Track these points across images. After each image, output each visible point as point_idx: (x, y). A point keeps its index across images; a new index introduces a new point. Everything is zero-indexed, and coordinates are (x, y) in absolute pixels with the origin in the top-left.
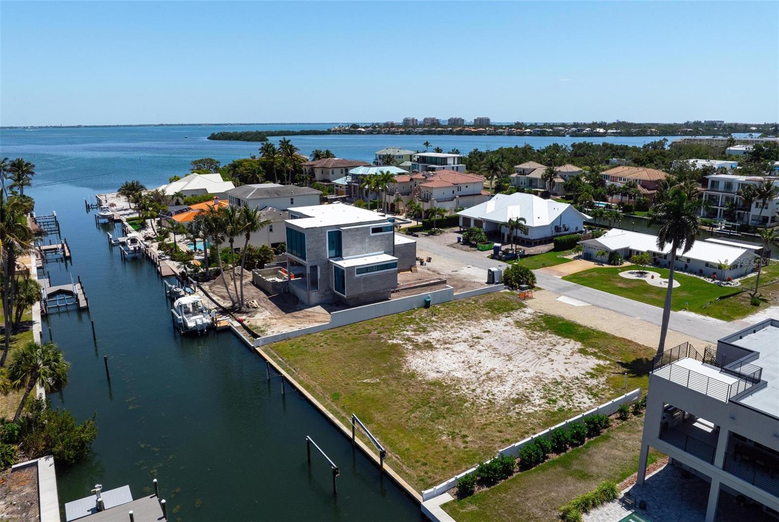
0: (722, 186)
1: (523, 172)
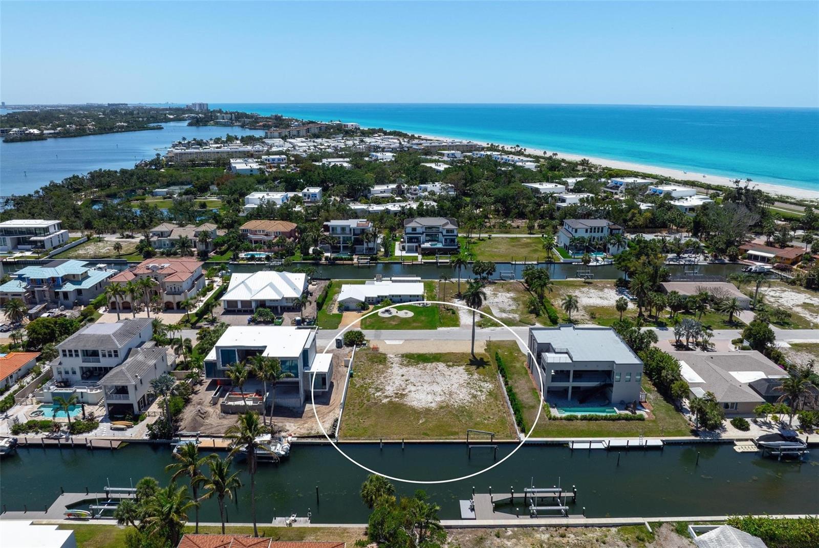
0: (339, 230)
1: (162, 234)
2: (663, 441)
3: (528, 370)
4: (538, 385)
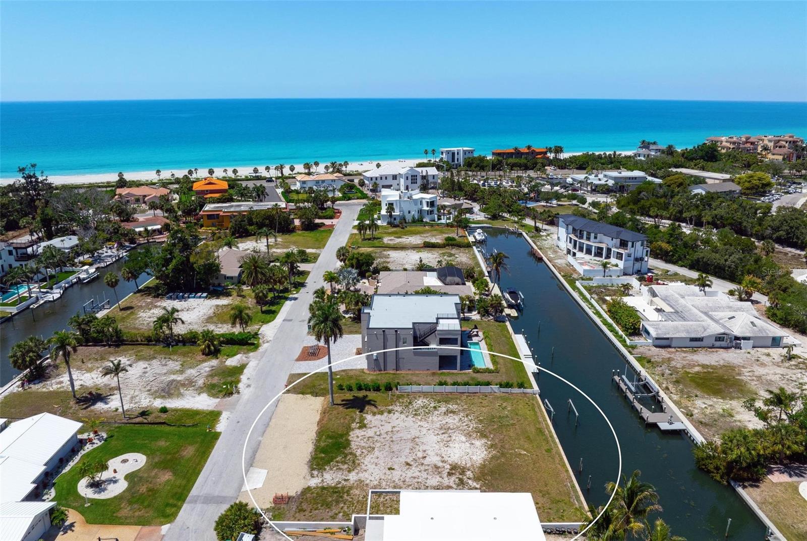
2: (517, 333)
3: (386, 372)
4: (428, 370)
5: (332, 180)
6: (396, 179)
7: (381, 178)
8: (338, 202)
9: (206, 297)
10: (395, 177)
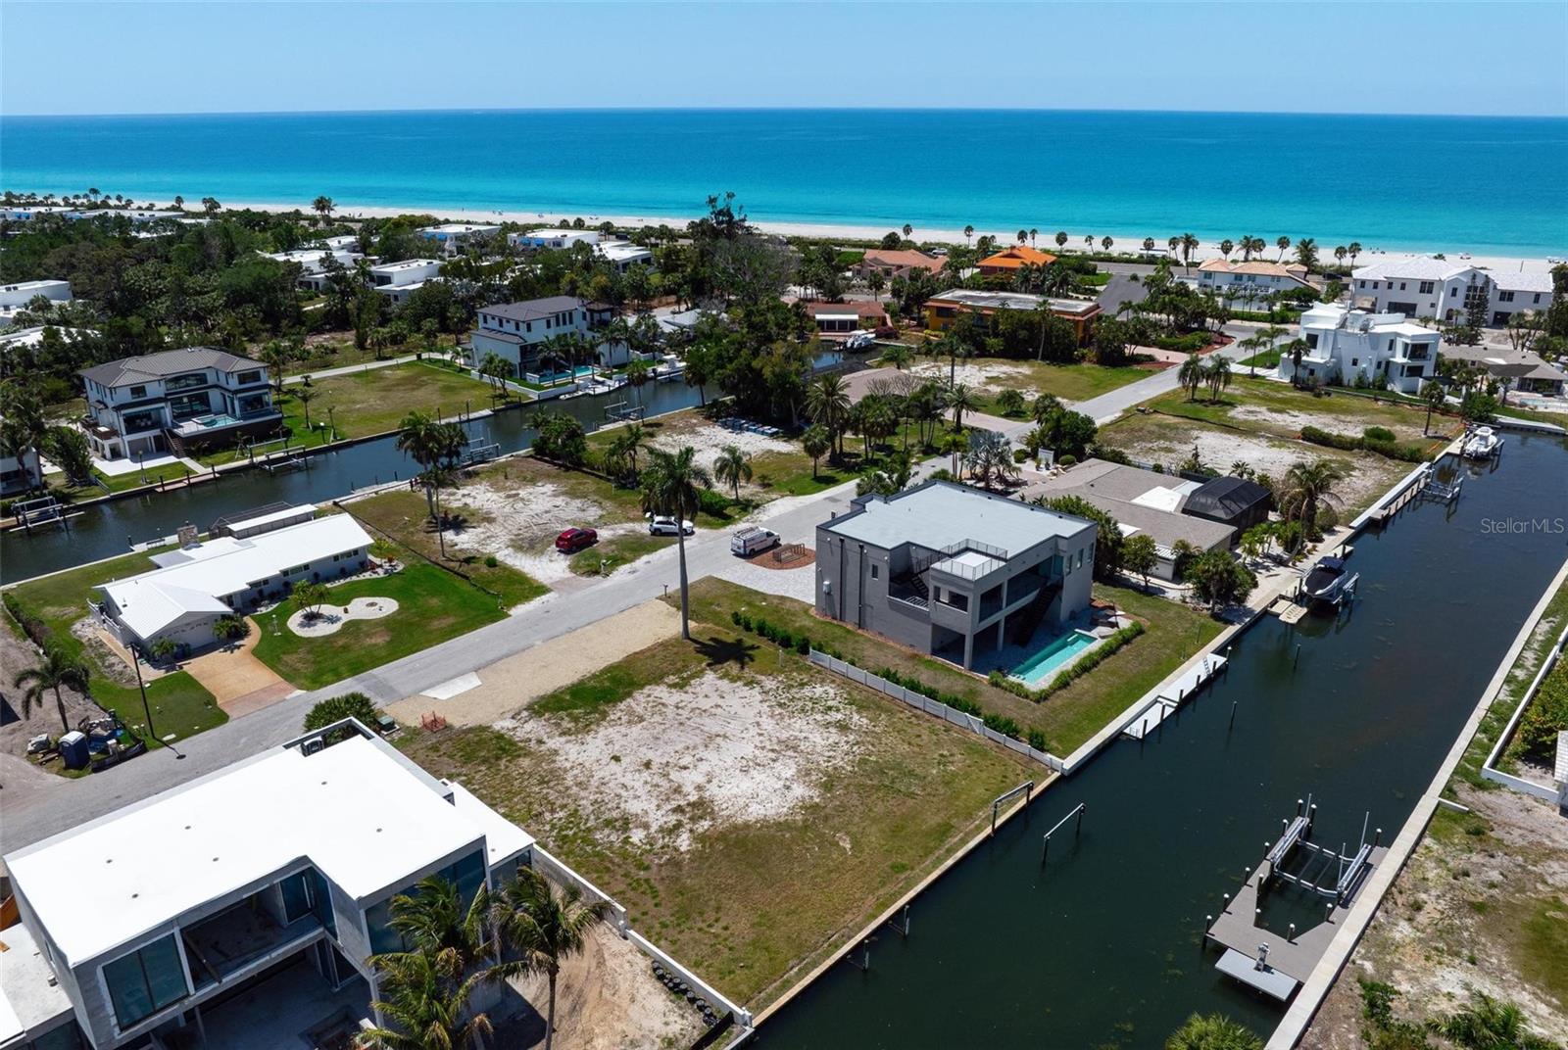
2: (1220, 651)
3: (841, 623)
4: (912, 646)
5: (1273, 277)
6: (1430, 292)
7: (1390, 286)
8: (1233, 322)
9: (772, 435)
10: (1427, 287)
